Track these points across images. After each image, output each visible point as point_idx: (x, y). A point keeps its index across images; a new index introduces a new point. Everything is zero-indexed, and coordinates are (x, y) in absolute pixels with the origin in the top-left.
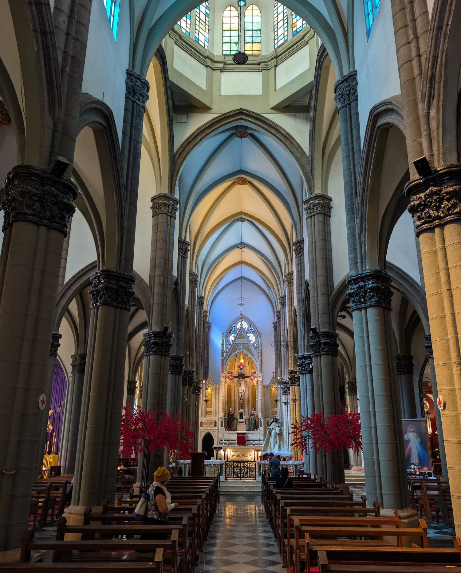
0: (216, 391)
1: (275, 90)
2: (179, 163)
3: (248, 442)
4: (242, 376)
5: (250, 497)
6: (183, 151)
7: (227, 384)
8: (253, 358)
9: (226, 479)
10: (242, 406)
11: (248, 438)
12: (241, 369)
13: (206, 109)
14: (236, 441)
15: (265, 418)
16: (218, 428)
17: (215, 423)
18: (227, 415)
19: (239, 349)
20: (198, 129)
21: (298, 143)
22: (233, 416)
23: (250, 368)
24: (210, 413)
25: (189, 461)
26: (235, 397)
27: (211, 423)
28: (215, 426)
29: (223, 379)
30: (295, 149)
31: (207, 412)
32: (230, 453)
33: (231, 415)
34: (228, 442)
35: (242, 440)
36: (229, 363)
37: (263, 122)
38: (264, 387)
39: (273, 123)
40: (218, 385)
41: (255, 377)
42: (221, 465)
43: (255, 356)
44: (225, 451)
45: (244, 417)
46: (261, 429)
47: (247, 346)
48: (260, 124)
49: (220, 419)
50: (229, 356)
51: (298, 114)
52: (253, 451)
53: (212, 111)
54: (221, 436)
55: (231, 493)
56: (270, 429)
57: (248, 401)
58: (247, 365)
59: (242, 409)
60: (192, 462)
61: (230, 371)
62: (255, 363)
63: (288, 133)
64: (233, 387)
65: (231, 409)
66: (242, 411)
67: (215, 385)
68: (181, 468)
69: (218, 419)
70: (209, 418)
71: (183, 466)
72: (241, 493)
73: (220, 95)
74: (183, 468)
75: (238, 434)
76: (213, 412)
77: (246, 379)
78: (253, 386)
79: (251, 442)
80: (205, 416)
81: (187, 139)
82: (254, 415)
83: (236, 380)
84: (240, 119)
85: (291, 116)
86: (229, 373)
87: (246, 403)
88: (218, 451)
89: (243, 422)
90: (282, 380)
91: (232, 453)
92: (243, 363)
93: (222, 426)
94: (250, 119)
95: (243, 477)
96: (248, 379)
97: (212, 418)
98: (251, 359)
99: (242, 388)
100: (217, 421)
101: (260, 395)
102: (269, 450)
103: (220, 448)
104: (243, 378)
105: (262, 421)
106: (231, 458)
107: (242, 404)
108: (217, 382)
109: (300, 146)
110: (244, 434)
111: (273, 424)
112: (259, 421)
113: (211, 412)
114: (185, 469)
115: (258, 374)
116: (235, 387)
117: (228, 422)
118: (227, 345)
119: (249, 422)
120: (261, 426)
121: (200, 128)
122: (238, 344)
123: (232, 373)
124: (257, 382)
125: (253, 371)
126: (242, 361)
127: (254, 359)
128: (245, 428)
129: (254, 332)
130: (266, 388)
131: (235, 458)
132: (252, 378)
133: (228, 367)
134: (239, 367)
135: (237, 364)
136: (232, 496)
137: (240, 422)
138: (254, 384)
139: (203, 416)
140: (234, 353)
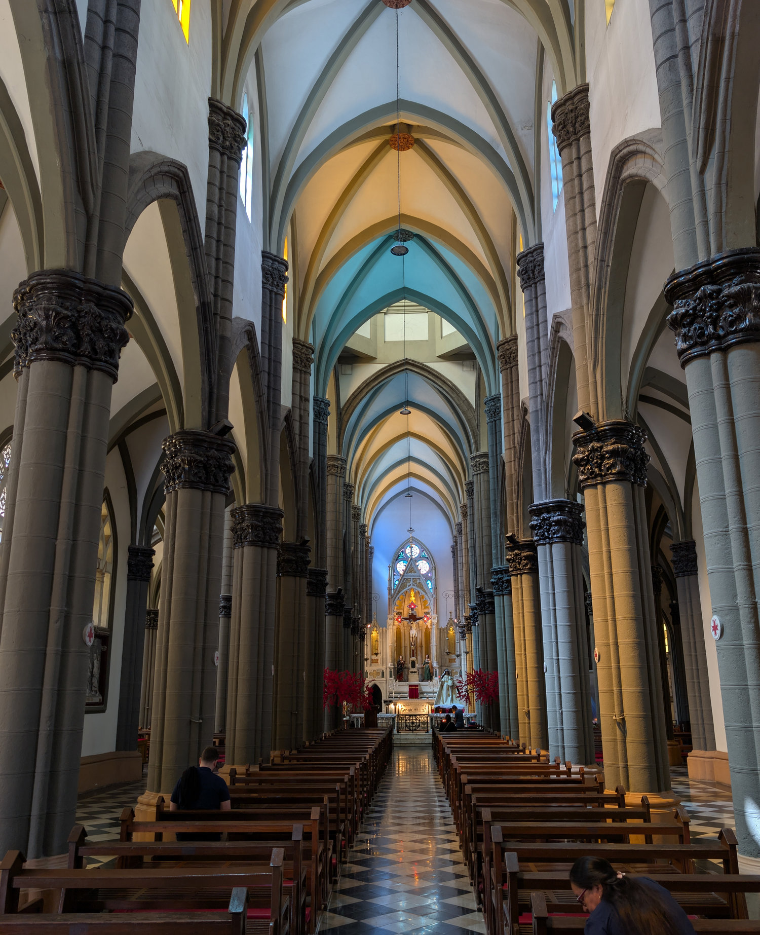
0: (383, 634)
1: (442, 337)
2: (346, 420)
3: (422, 695)
4: (413, 618)
5: (421, 747)
6: (348, 407)
7: (395, 627)
8: (426, 596)
9: (398, 732)
10: (413, 653)
11: (421, 690)
12: (412, 609)
13: (370, 359)
14: (408, 694)
15: (441, 667)
16: (386, 679)
17: (383, 673)
18: (396, 664)
19: (409, 586)
20: (363, 383)
21: (464, 396)
22: (404, 664)
23: (423, 607)
24: (376, 661)
25: (362, 715)
26: (405, 643)
27: (378, 673)
28: (383, 676)
29: (390, 622)
30: (461, 402)
31: (372, 660)
32: (401, 707)
33: (401, 664)
34: (398, 695)
35: (414, 693)
36: (397, 602)
37: (429, 372)
38: (440, 629)
39: (439, 374)
40: (384, 628)
41: (428, 619)
42: (393, 718)
43: (428, 594)
44: (395, 705)
45: (417, 665)
46: (436, 679)
47: (418, 582)
48: (426, 374)
49: (388, 669)
50: (398, 594)
51: (465, 363)
52: (427, 705)
53: (377, 361)
54: (390, 688)
55: (404, 745)
56: (442, 682)
57: (421, 647)
58: (419, 603)
59: (413, 656)
60: (365, 715)
61: (398, 611)
62: (429, 601)
63: (454, 385)
64: (402, 631)
65: (401, 657)
66: (413, 659)
67: (381, 628)
68: (353, 722)
69: (386, 669)
70: (375, 667)
71: (355, 720)
72: (413, 745)
73: (385, 342)
74: (355, 722)
75: (410, 686)
76: (379, 660)
77: (418, 621)
78: (427, 629)
79: (425, 694)
80: (371, 665)
81: (353, 394)
82: (428, 663)
83: (406, 622)
84: (406, 369)
85: (458, 364)
86: (397, 614)
87: (419, 649)
88: (388, 705)
89: (415, 672)
90: (459, 623)
91: (403, 707)
92: (414, 601)
93: (391, 676)
94: (416, 370)
95: (415, 730)
96: (421, 621)
97: (379, 667)
98: (423, 597)
99: (414, 632)
100: (384, 671)
101: (435, 639)
102: (441, 703)
103: (391, 702)
104: (415, 620)
105: (437, 670)
106: (402, 713)
107: (413, 651)
108: (384, 625)
109: (466, 399)
110: (417, 686)
111: (446, 676)
112: (434, 670)
113: (378, 660)
114: (357, 723)
115: (433, 615)
116: (405, 630)
117: (398, 672)
118: (394, 575)
119: (422, 672)
120: (436, 676)
121: (366, 381)
122: (407, 579)
123: (401, 613)
124: (431, 625)
125: (426, 610)
126: (413, 599)
127: (427, 598)
128: (418, 679)
129: (427, 558)
130: (443, 632)
131: (407, 712)
132: (425, 619)
133: (396, 607)
134: (410, 606)
135: (407, 603)
136: (405, 747)
137: (412, 672)
138: (427, 627)
139: (369, 665)
140: (404, 590)
